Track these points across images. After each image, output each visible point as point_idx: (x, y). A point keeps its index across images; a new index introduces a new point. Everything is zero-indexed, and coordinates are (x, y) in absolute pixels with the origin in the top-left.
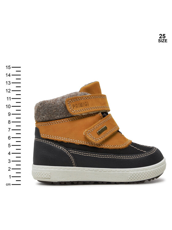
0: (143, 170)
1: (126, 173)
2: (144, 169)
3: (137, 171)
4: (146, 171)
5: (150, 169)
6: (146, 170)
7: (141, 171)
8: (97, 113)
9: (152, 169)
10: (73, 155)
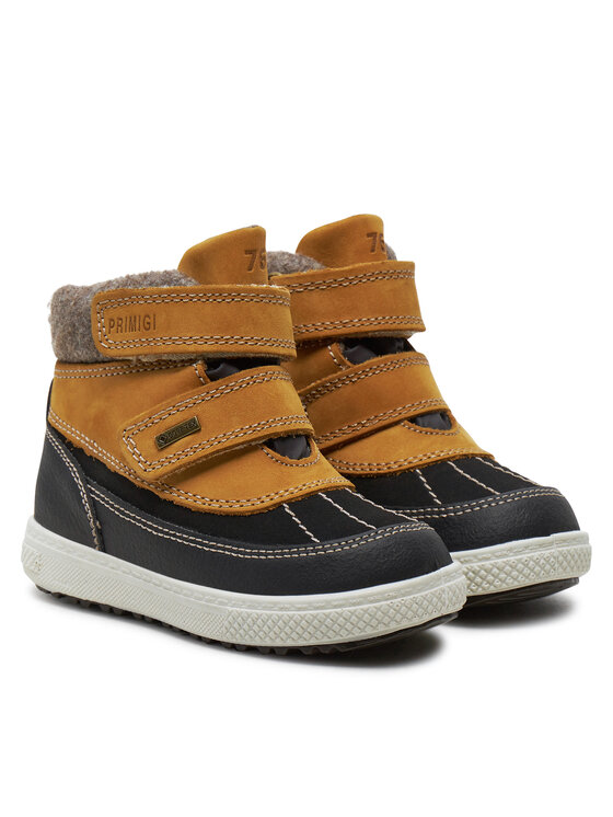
0: (271, 609)
1: (215, 608)
2: (275, 604)
3: (249, 607)
4: (280, 613)
5: (299, 609)
6: (281, 609)
7: (265, 608)
8: (192, 361)
9: (305, 609)
10: (94, 504)
